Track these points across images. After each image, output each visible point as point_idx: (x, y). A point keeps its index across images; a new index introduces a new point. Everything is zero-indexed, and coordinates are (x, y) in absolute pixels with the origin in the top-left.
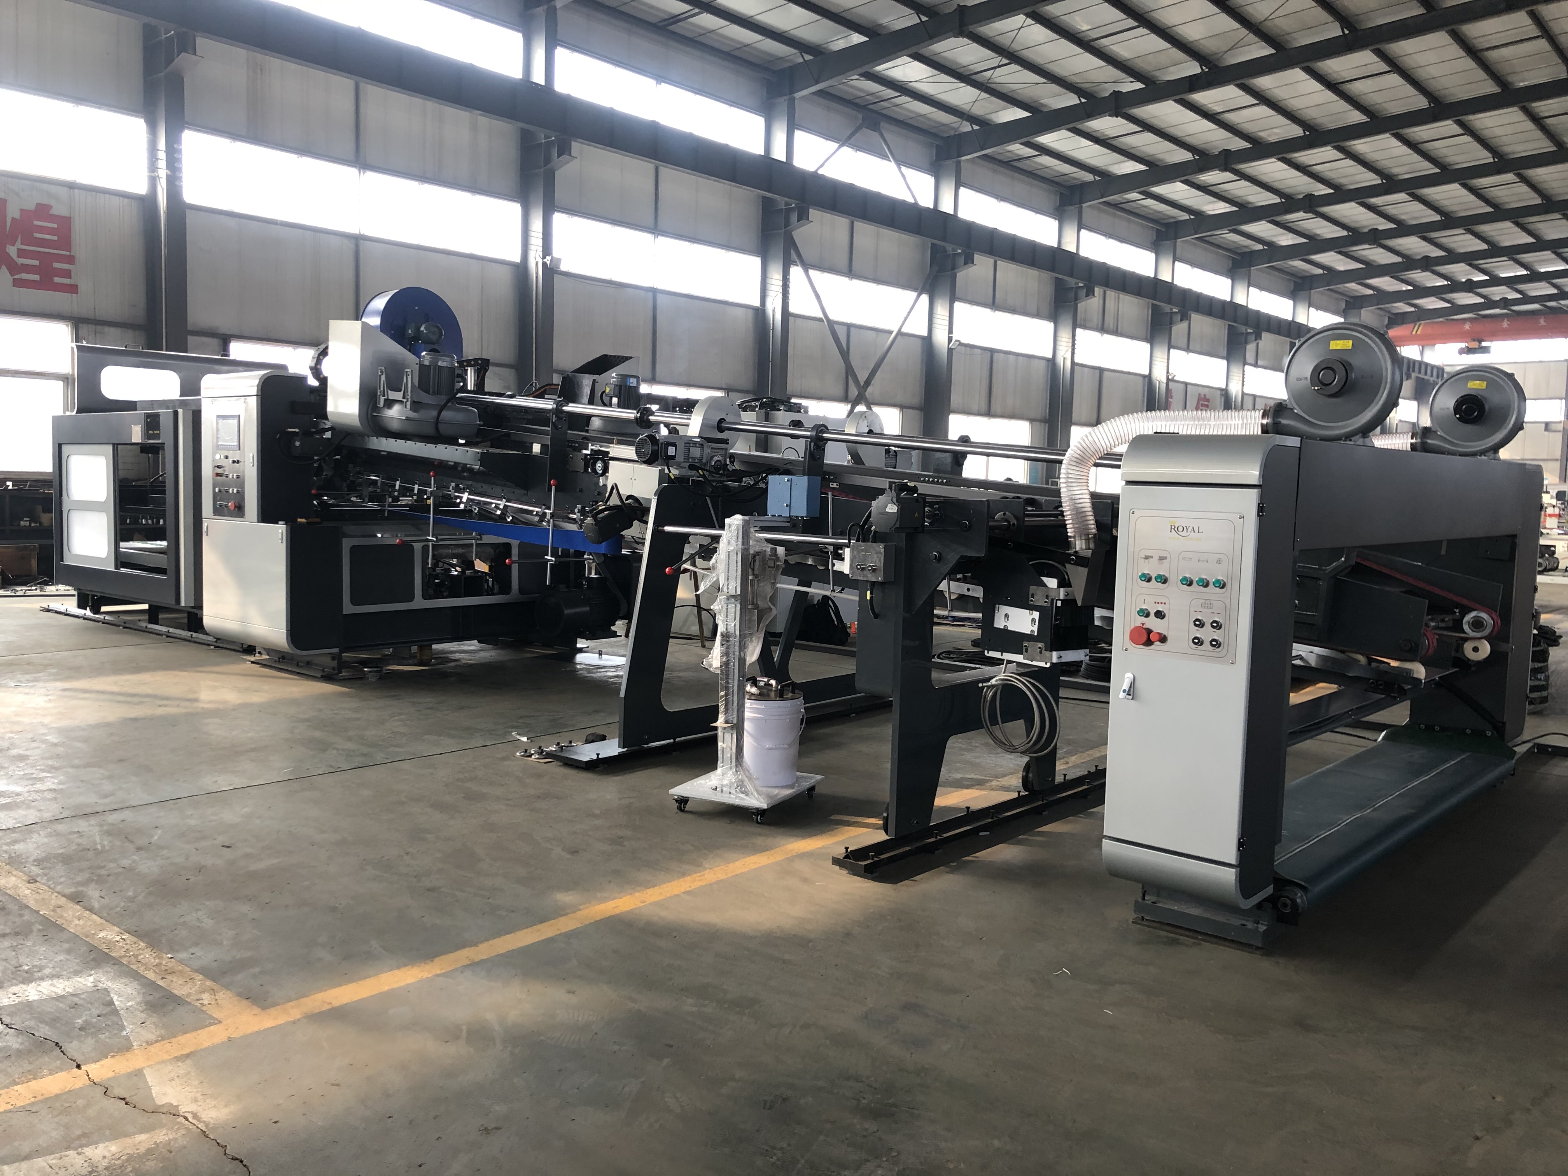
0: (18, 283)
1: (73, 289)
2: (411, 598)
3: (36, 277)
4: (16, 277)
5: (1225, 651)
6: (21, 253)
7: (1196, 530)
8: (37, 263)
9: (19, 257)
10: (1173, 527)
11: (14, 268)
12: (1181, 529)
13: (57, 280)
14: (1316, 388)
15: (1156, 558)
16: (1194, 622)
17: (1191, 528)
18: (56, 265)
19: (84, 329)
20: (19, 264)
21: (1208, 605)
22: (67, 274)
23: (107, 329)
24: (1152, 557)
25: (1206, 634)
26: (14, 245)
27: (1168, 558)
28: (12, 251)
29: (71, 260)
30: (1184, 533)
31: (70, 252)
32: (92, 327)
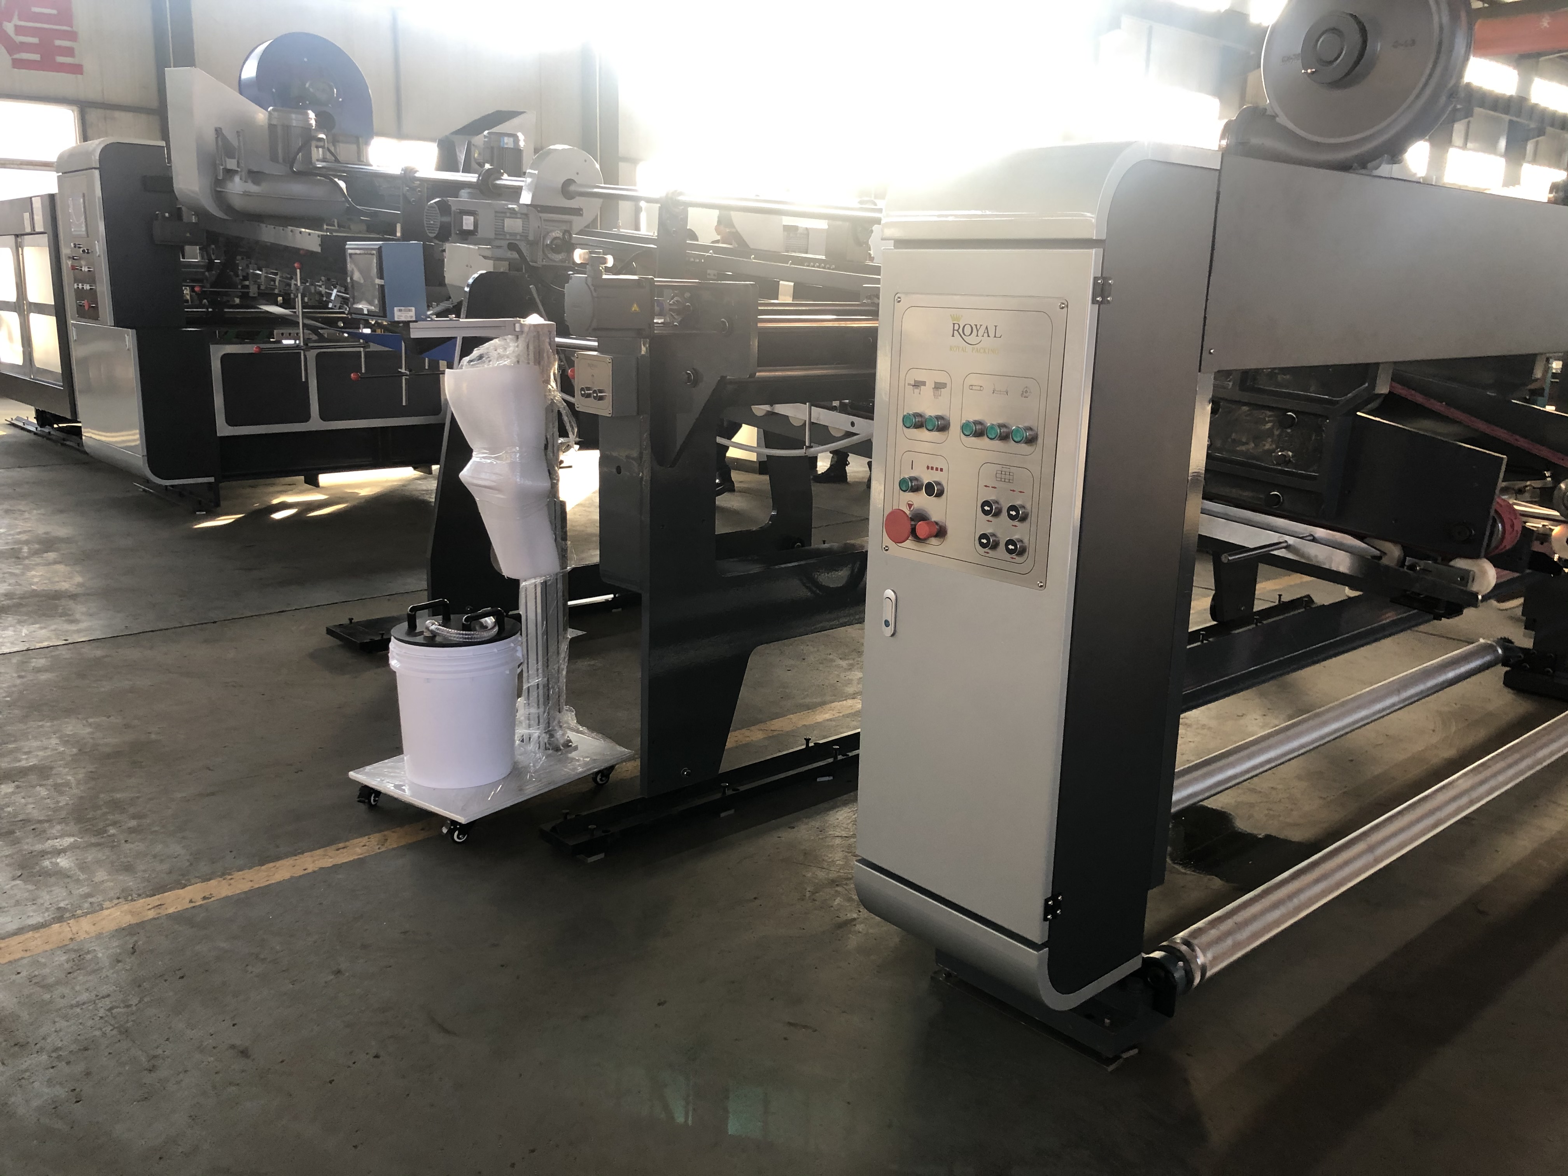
0: (18, 64)
1: (77, 69)
2: (306, 418)
3: (36, 57)
4: (17, 56)
5: (1030, 562)
6: (19, 30)
7: (992, 334)
8: (35, 40)
9: (17, 34)
10: (956, 327)
11: (12, 47)
12: (968, 330)
13: (60, 59)
14: (1309, 71)
15: (930, 385)
16: (983, 505)
17: (983, 328)
18: (58, 43)
19: (93, 115)
20: (17, 42)
21: (1005, 476)
22: (70, 52)
23: (117, 114)
24: (924, 383)
25: (1003, 529)
26: (10, 22)
27: (948, 386)
28: (9, 27)
29: (72, 36)
30: (972, 339)
31: (72, 27)
32: (100, 112)
